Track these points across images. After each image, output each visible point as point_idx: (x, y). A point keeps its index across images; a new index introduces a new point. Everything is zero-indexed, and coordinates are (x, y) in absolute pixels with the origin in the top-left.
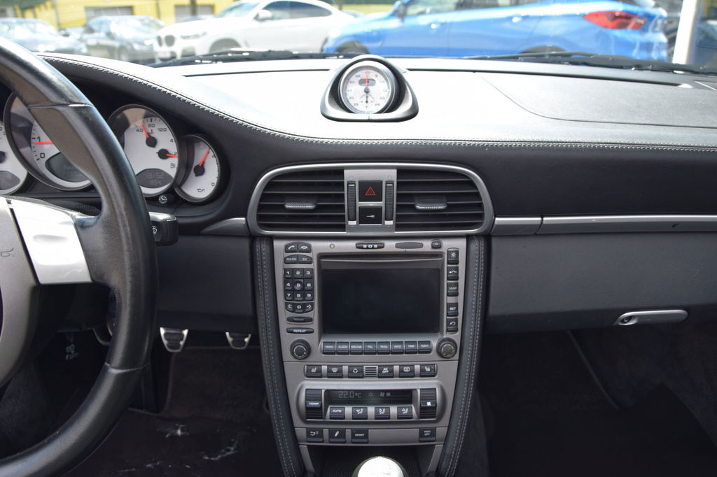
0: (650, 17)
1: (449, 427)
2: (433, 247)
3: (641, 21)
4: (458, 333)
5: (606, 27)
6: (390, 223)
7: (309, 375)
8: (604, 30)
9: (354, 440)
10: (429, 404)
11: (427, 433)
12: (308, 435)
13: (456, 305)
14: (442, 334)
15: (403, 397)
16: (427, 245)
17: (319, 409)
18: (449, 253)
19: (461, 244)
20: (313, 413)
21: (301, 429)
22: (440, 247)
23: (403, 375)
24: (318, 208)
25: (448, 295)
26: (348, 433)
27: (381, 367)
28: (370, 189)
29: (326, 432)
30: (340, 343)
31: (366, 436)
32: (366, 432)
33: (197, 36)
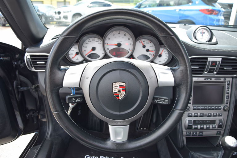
0: (220, 11)
1: (224, 131)
2: (224, 80)
3: (217, 12)
4: (229, 104)
5: (206, 14)
6: (215, 73)
7: (189, 116)
8: (206, 15)
9: (199, 135)
10: (221, 124)
11: (219, 132)
12: (187, 134)
13: (228, 96)
14: (224, 104)
15: (213, 122)
16: (222, 80)
17: (191, 126)
18: (228, 82)
19: (231, 79)
20: (190, 127)
21: (185, 132)
22: (225, 80)
23: (214, 116)
24: (200, 68)
25: (227, 93)
26: (198, 133)
27: (208, 113)
28: (214, 63)
29: (192, 133)
30: (198, 107)
31: (203, 134)
32: (203, 132)
33: (68, 12)
